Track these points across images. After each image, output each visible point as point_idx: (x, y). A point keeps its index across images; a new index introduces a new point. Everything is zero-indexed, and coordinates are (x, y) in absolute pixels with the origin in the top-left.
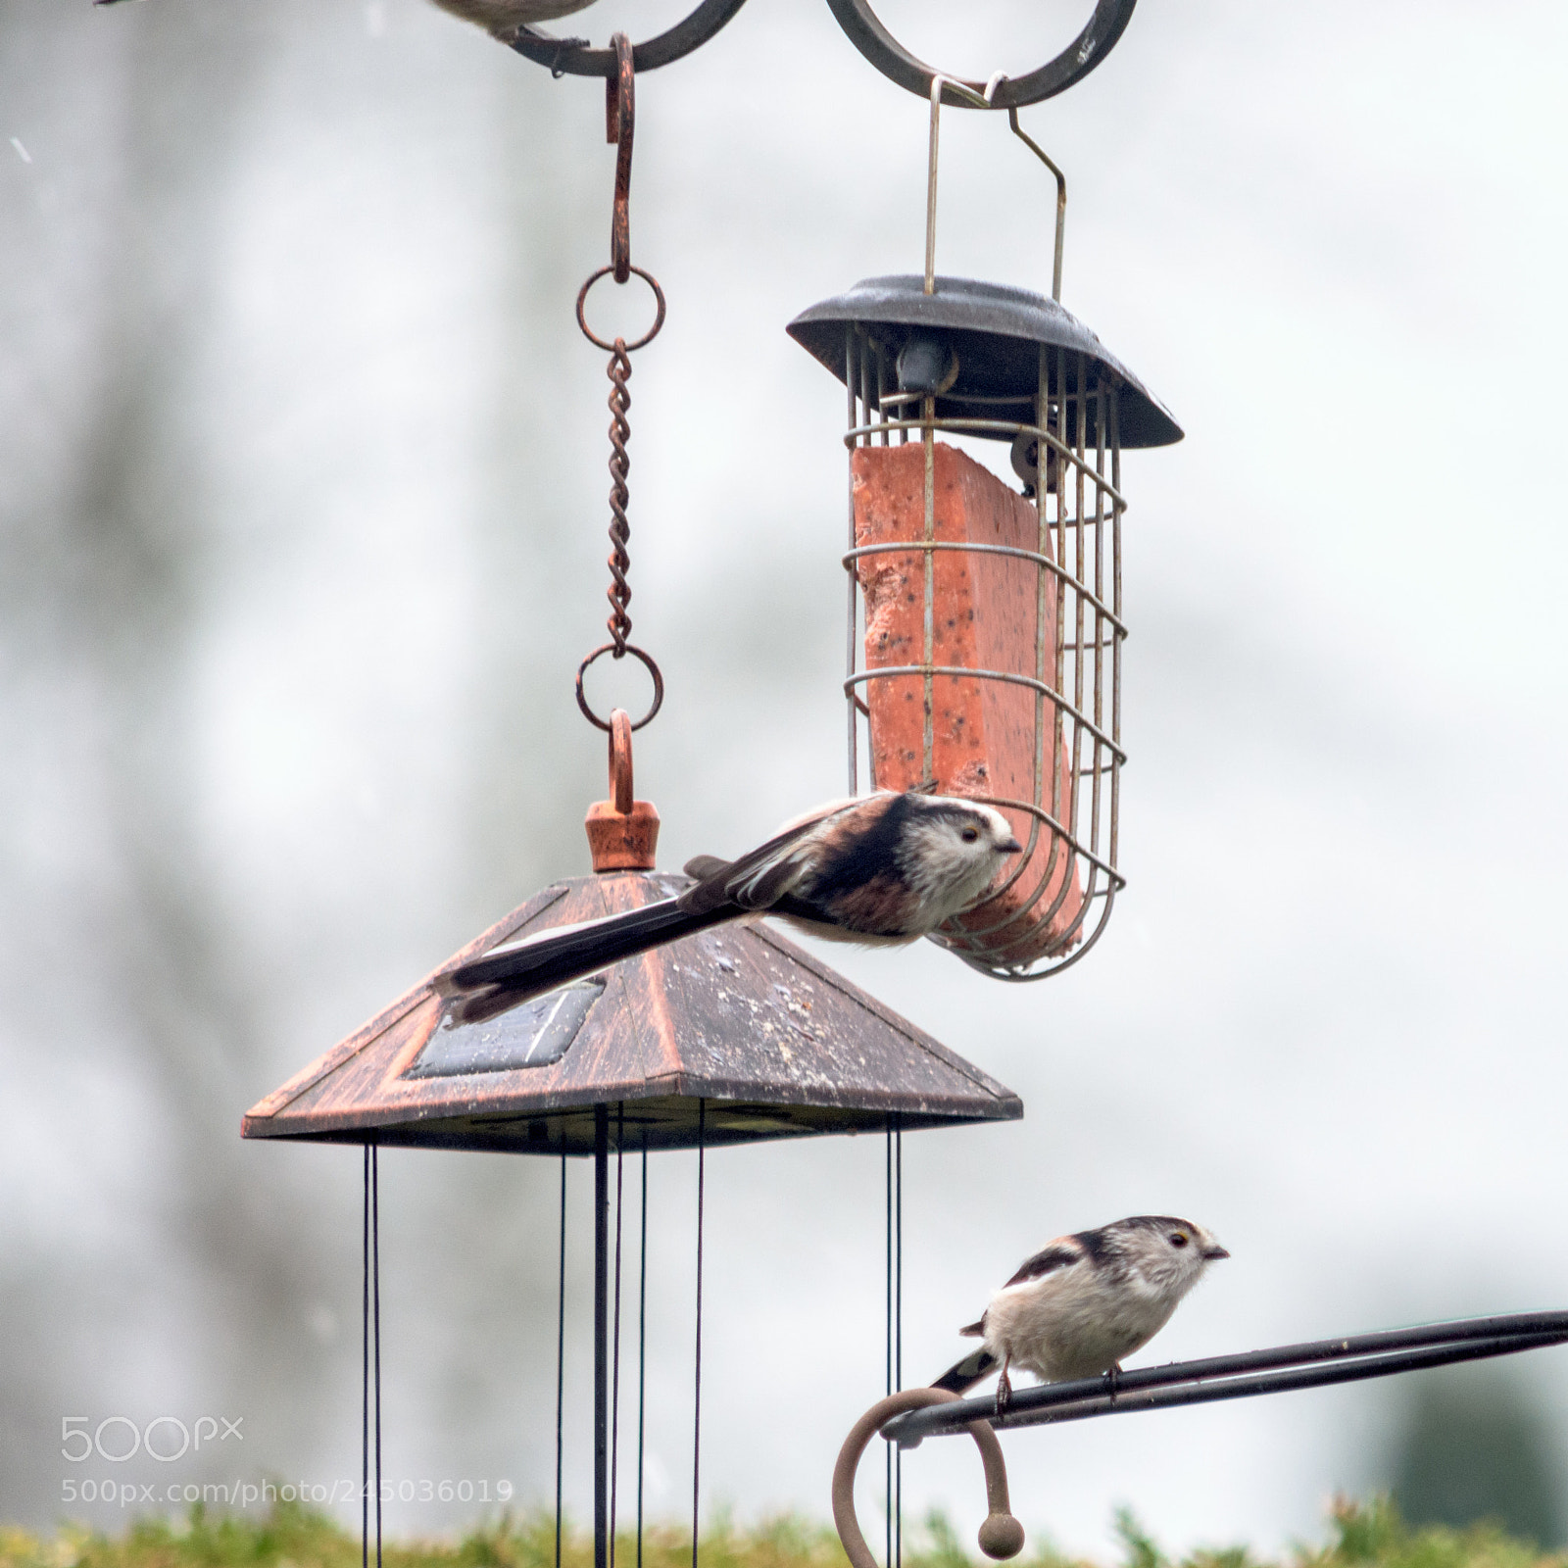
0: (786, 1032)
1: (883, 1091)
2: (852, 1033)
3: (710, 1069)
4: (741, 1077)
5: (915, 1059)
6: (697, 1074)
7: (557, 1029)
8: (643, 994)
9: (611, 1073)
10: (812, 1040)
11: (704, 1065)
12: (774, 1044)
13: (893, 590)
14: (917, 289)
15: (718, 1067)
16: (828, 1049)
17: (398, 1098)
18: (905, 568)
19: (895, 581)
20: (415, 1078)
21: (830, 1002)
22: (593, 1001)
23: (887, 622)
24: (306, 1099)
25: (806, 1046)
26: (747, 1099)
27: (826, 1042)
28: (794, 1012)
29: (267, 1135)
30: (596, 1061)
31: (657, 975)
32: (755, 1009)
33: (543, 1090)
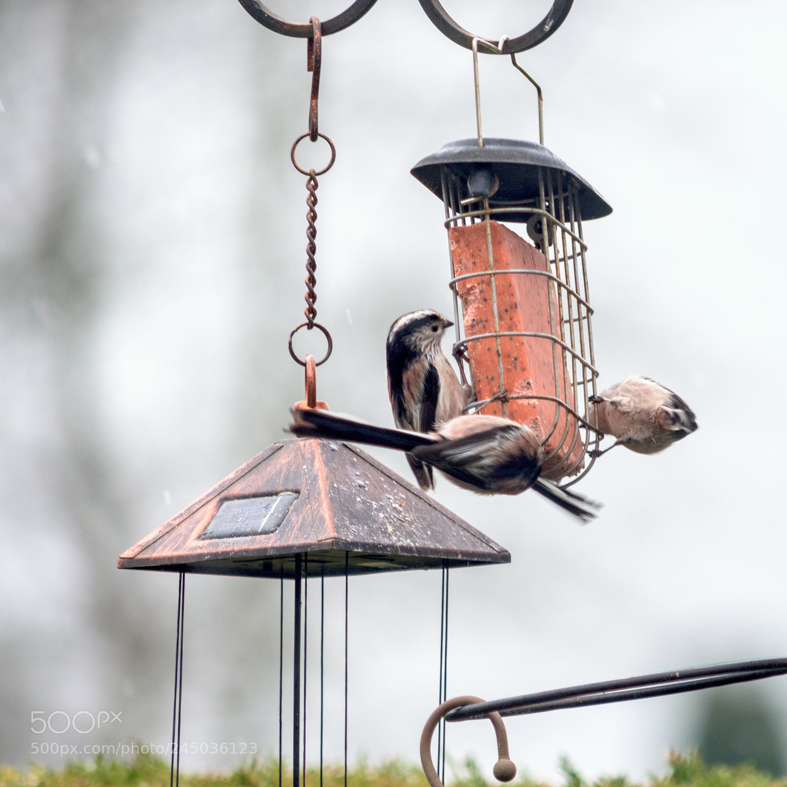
0: (391, 518)
1: (439, 549)
2: (424, 519)
3: (350, 536)
4: (366, 541)
5: (456, 532)
6: (344, 539)
7: (275, 515)
8: (318, 498)
9: (301, 538)
10: (403, 522)
11: (347, 534)
12: (384, 524)
13: (476, 297)
14: (474, 145)
15: (355, 536)
16: (411, 527)
17: (195, 549)
18: (481, 286)
19: (477, 292)
20: (204, 539)
21: (414, 503)
22: (294, 501)
23: (474, 313)
24: (150, 549)
25: (400, 525)
26: (369, 552)
27: (411, 523)
28: (395, 508)
29: (131, 567)
30: (294, 532)
31: (326, 489)
32: (375, 506)
33: (267, 546)
